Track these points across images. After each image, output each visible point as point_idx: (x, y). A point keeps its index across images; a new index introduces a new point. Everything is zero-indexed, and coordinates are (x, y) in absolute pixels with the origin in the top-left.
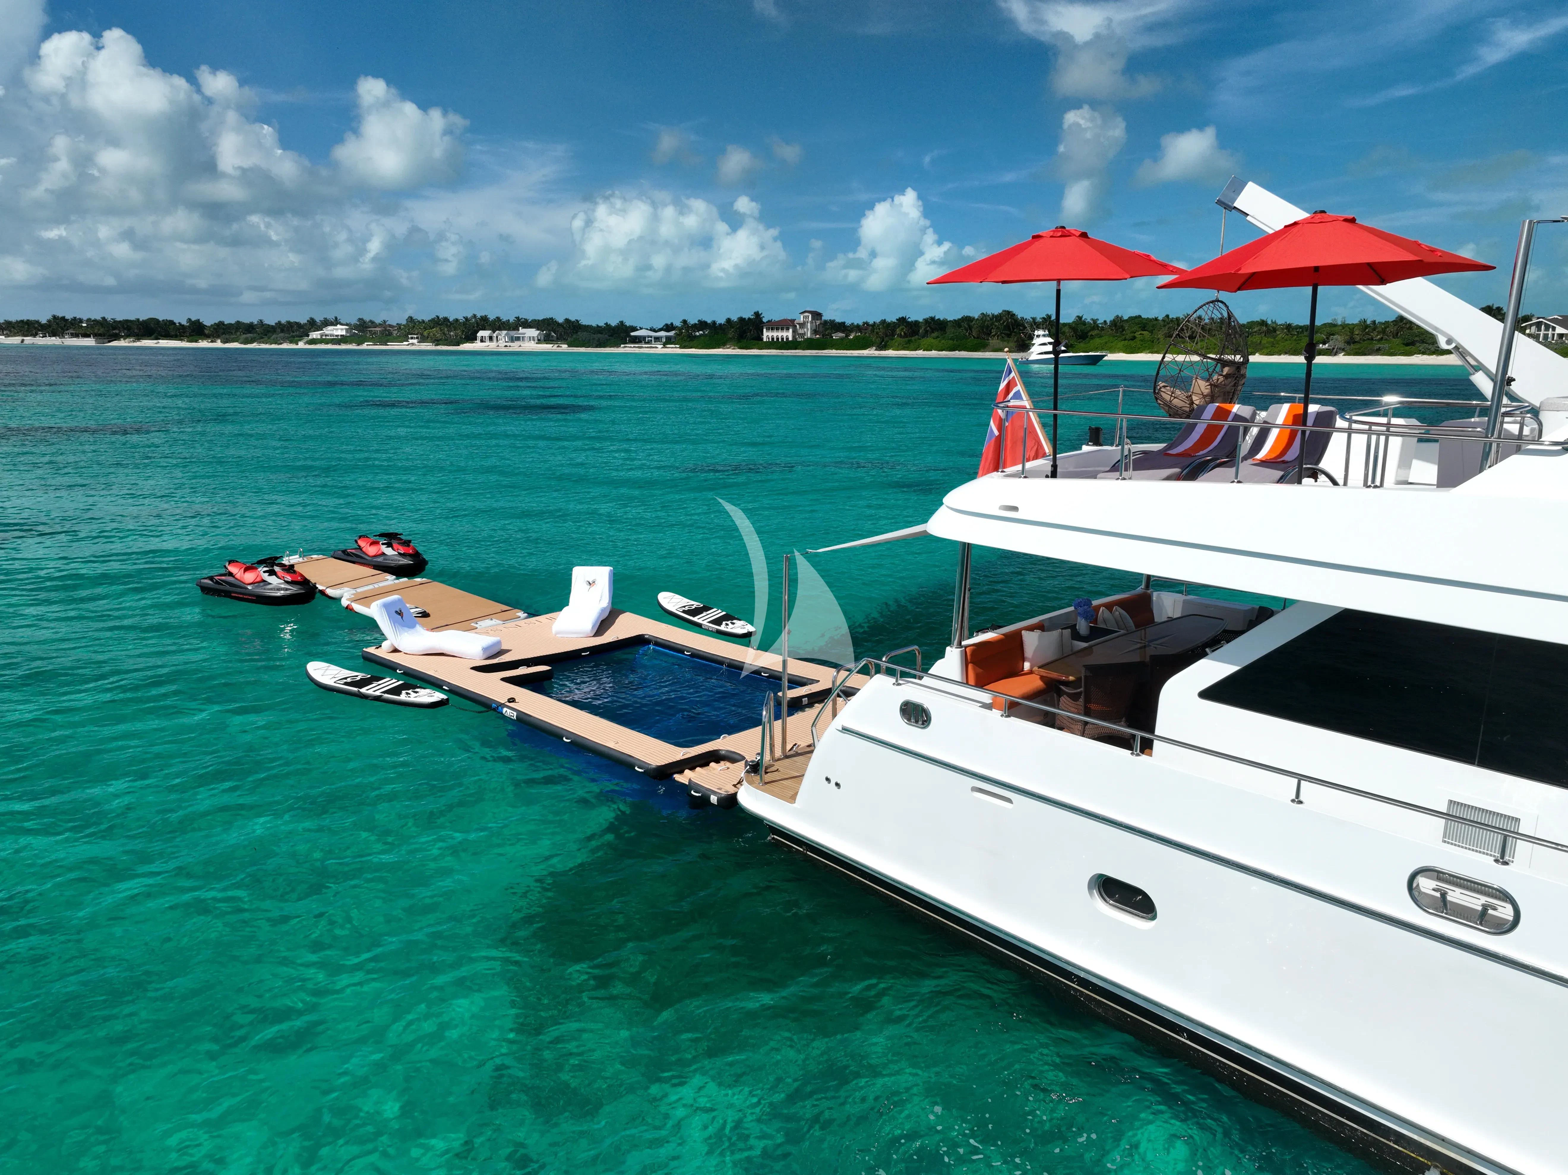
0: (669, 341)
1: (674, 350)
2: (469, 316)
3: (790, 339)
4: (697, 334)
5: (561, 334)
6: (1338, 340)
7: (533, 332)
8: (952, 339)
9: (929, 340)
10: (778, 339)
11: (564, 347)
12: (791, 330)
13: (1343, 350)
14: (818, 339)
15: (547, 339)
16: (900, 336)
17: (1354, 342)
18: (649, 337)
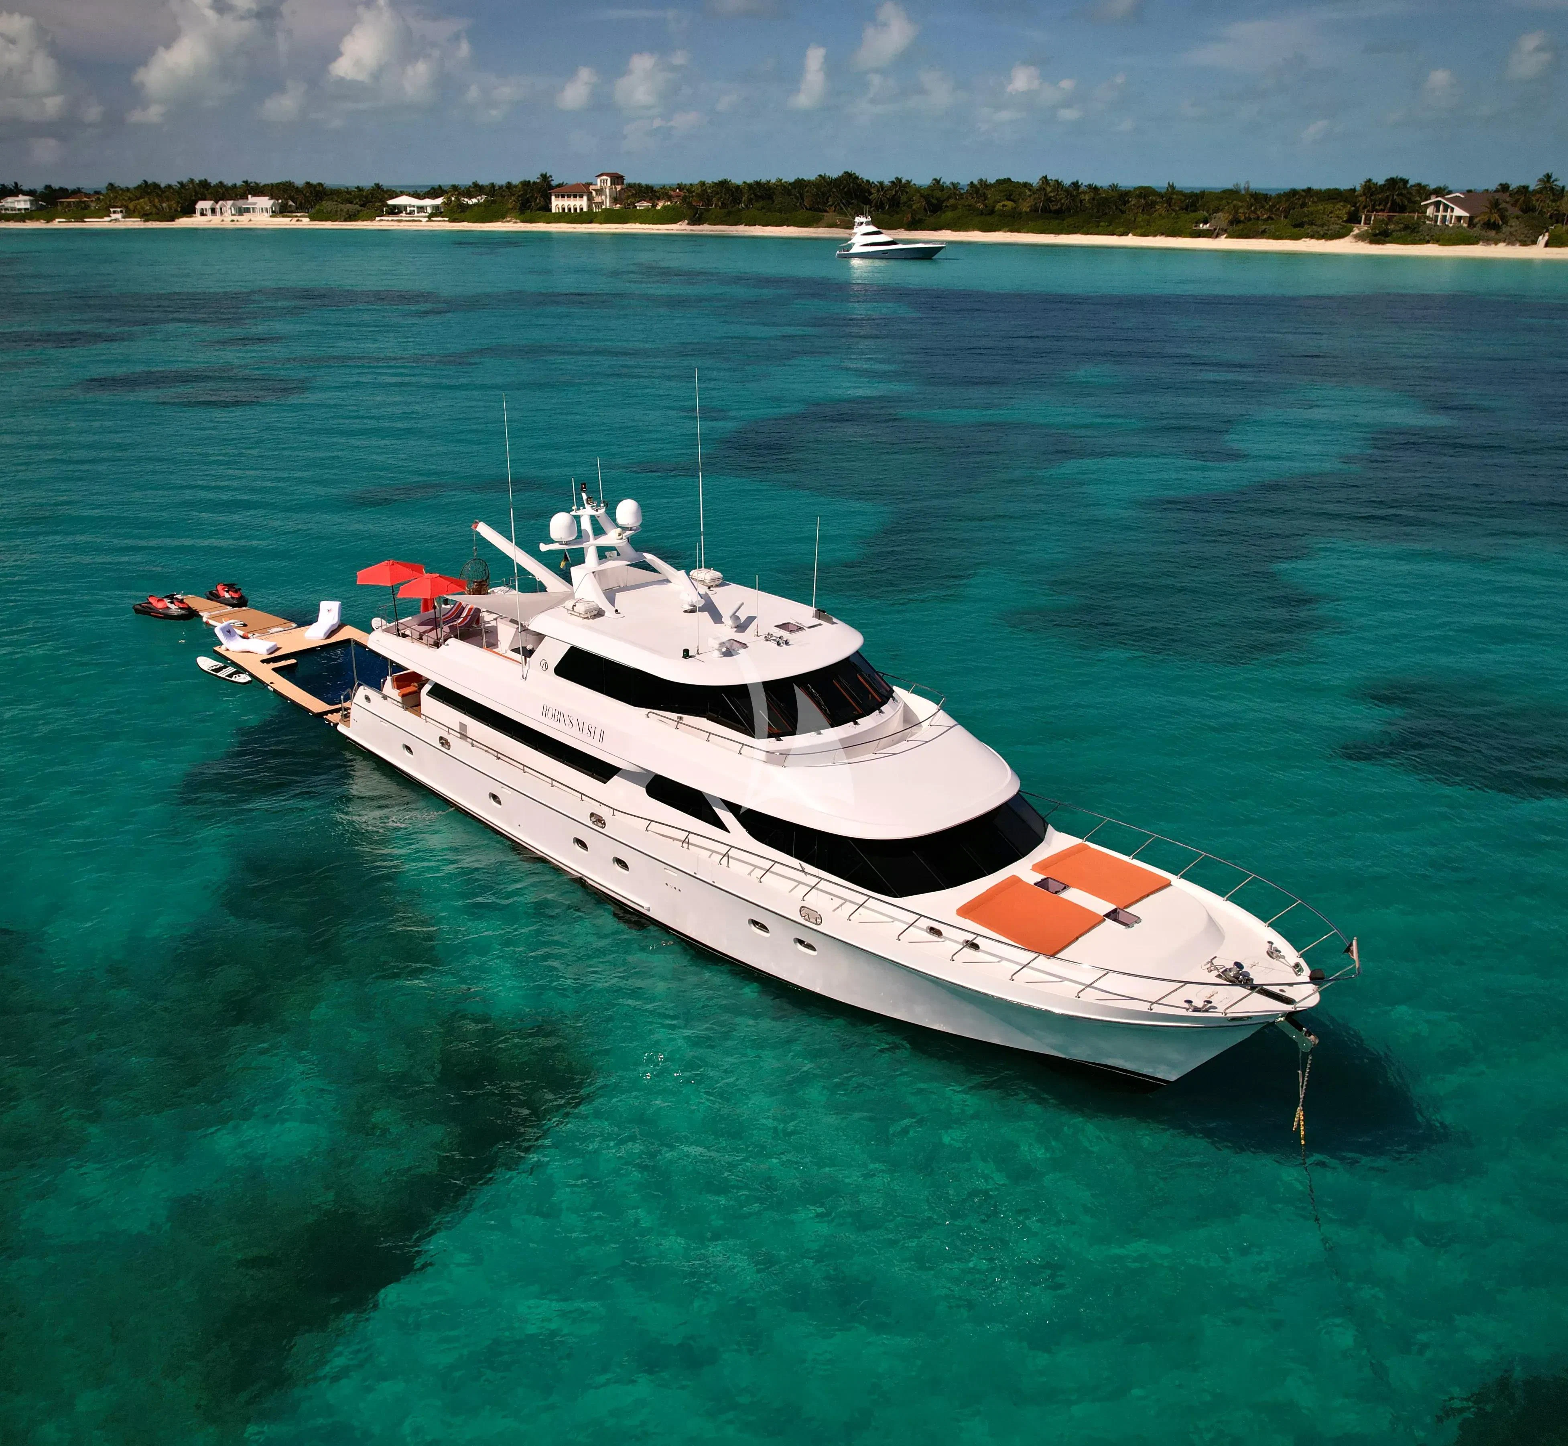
0: (437, 212)
1: (442, 225)
2: (185, 179)
3: (586, 209)
4: (470, 202)
5: (301, 203)
7: (265, 202)
8: (779, 211)
11: (306, 223)
12: (585, 198)
13: (1225, 231)
14: (618, 210)
15: (282, 211)
16: (717, 206)
18: (410, 206)
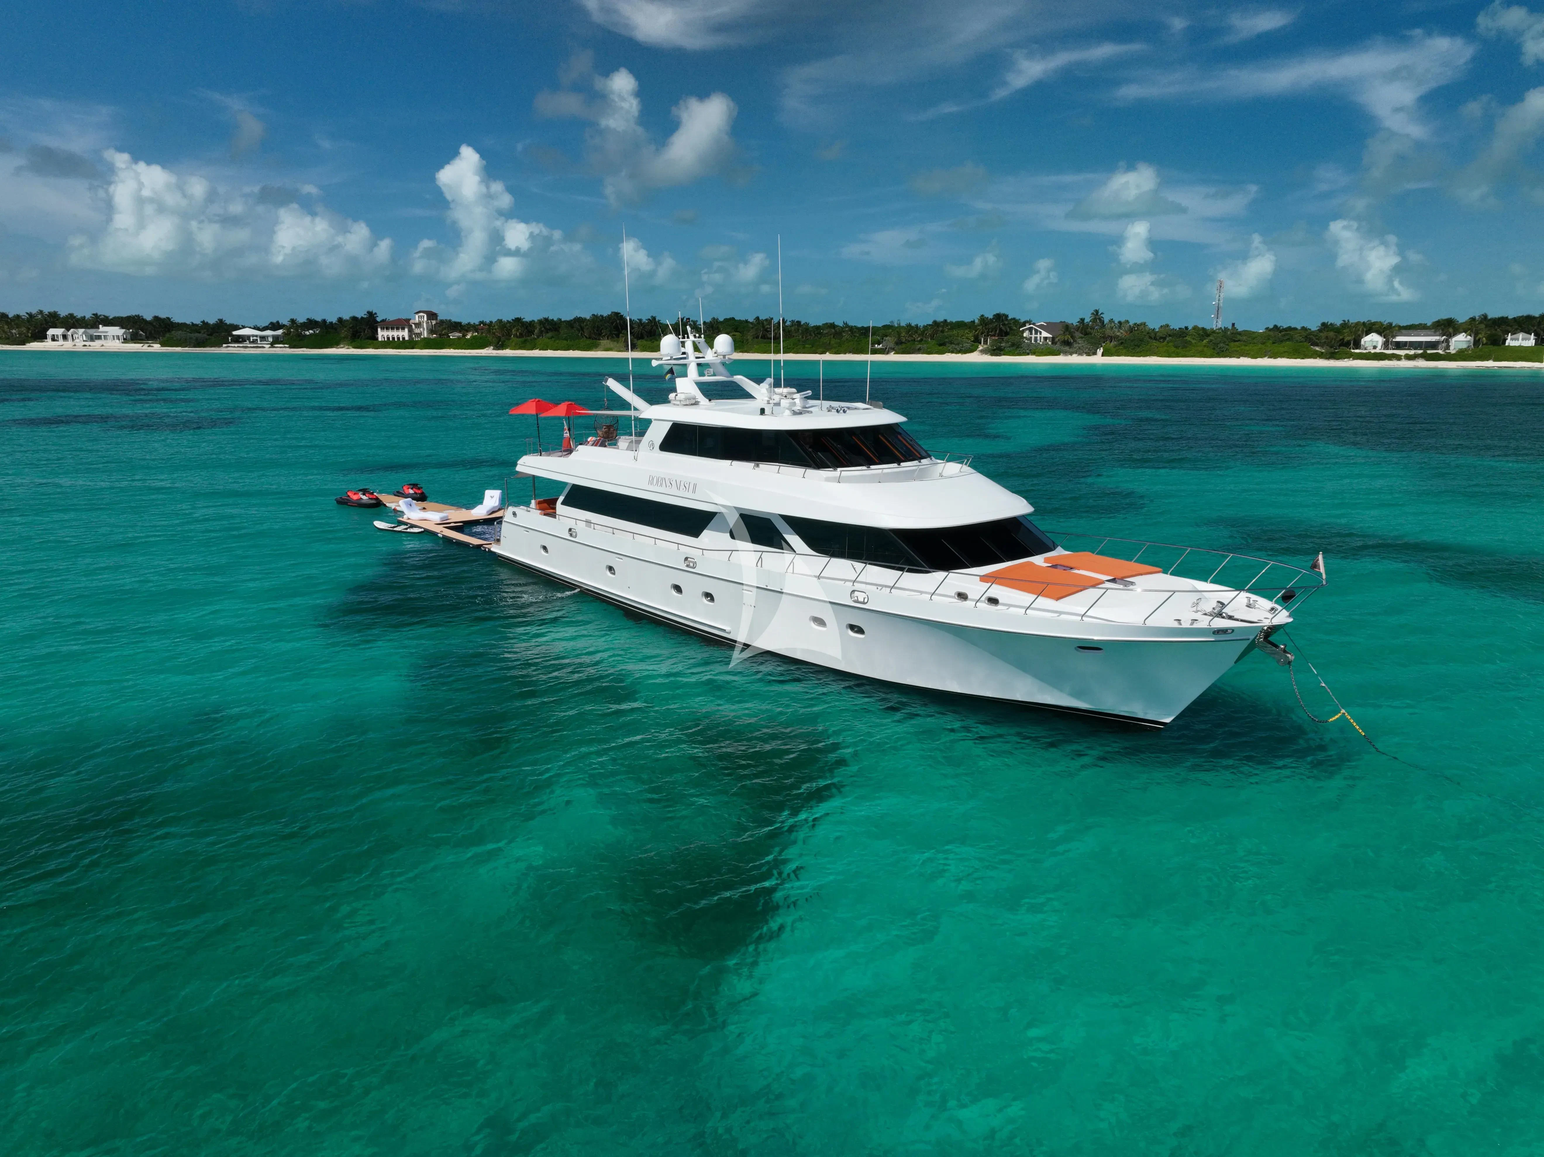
0: (276, 340)
1: (282, 350)
2: (34, 311)
3: (407, 338)
4: (307, 333)
5: (151, 333)
6: (890, 341)
7: (117, 331)
8: (566, 339)
9: (544, 340)
10: (393, 338)
11: (156, 347)
12: (406, 330)
13: (893, 349)
14: (435, 339)
15: (134, 338)
16: (516, 336)
17: (901, 343)
18: (253, 336)
